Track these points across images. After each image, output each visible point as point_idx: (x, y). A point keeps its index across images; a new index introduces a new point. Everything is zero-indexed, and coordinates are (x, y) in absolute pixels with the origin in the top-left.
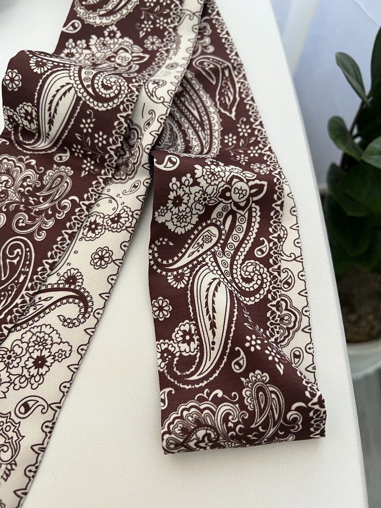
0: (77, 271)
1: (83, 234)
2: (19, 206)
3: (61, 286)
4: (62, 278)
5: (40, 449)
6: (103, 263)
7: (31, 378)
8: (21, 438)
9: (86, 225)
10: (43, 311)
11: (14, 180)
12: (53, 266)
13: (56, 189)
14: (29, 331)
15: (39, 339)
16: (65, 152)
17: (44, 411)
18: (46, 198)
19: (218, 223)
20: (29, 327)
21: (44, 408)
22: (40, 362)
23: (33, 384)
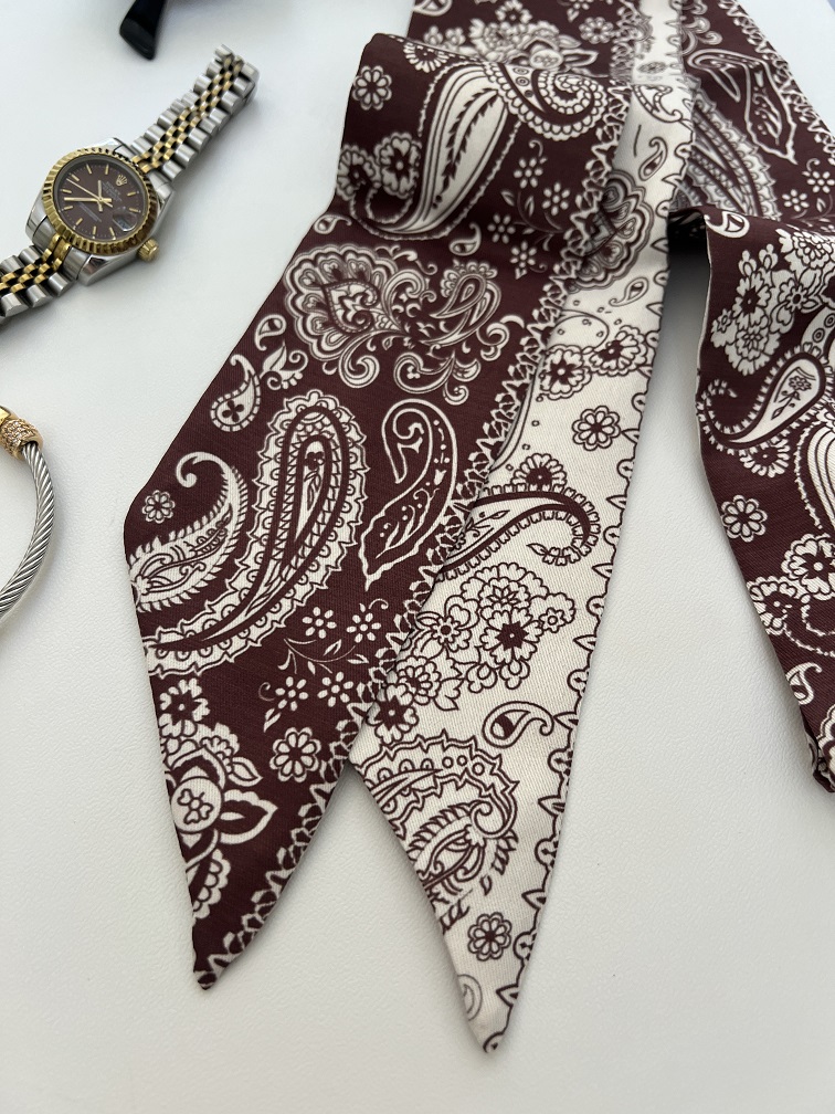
0: (547, 458)
1: (542, 387)
2: (401, 341)
3: (521, 489)
4: (518, 474)
5: (556, 807)
6: (602, 437)
7: (501, 668)
8: (512, 785)
9: (544, 371)
10: (495, 537)
11: (378, 292)
12: (496, 450)
13: (470, 305)
14: (475, 577)
15: (498, 593)
16: (471, 234)
17: (546, 730)
18: (451, 324)
19: (815, 353)
20: (472, 571)
21: (545, 724)
22: (512, 636)
23: (509, 679)
